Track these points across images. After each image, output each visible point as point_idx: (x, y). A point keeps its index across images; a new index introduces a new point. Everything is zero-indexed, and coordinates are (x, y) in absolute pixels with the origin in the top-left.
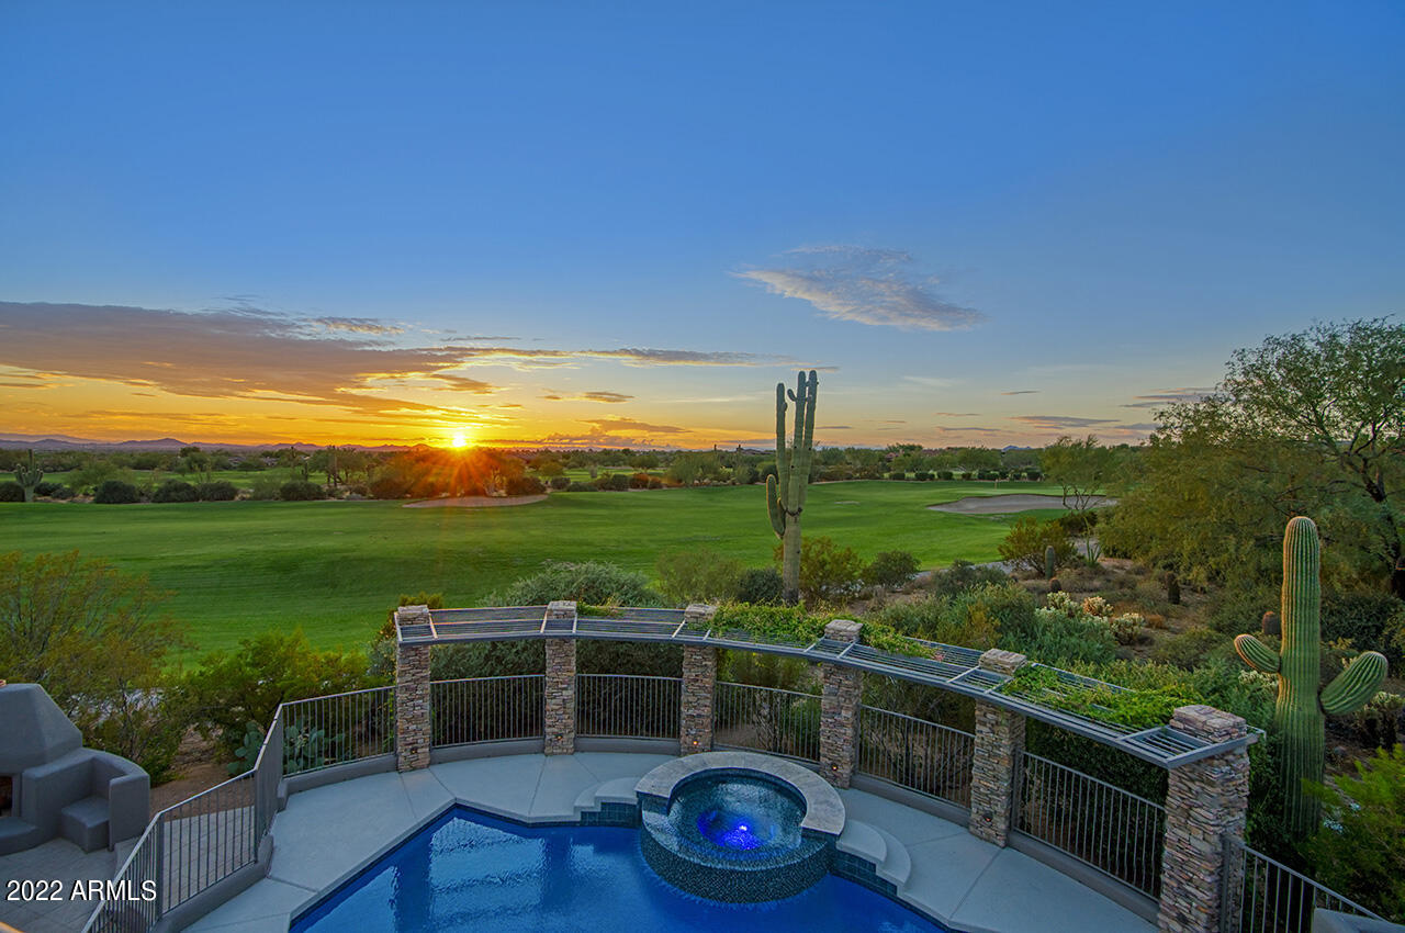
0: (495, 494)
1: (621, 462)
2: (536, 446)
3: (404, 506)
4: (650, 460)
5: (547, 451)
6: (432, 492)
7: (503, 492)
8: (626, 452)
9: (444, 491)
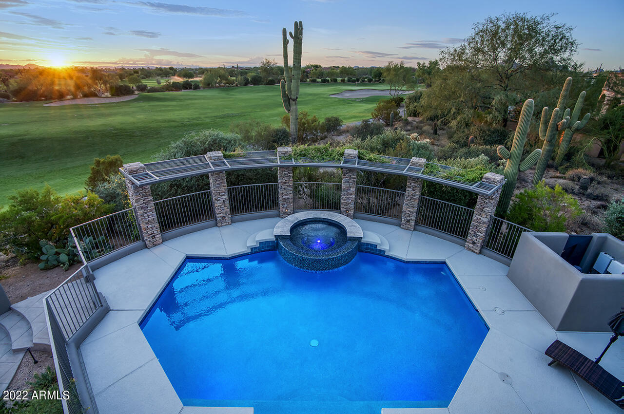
0: (103, 96)
1: (170, 75)
2: (116, 66)
3: (44, 105)
4: (187, 73)
5: (123, 69)
6: (61, 96)
7: (108, 94)
8: (171, 68)
9: (68, 95)
